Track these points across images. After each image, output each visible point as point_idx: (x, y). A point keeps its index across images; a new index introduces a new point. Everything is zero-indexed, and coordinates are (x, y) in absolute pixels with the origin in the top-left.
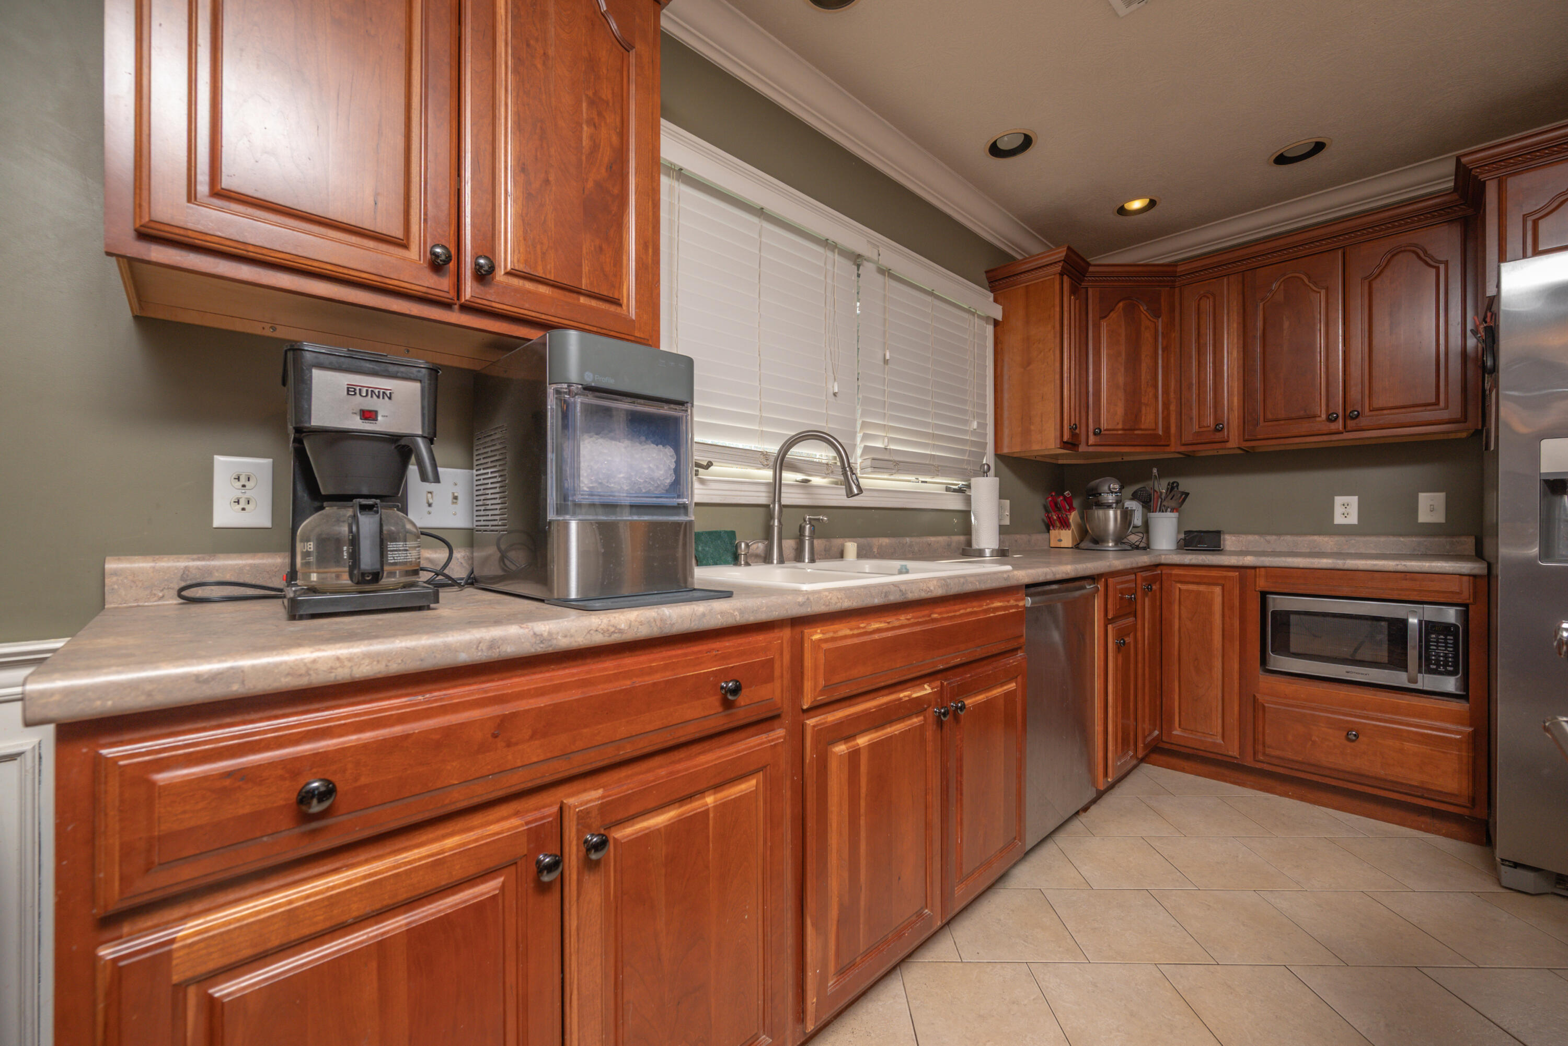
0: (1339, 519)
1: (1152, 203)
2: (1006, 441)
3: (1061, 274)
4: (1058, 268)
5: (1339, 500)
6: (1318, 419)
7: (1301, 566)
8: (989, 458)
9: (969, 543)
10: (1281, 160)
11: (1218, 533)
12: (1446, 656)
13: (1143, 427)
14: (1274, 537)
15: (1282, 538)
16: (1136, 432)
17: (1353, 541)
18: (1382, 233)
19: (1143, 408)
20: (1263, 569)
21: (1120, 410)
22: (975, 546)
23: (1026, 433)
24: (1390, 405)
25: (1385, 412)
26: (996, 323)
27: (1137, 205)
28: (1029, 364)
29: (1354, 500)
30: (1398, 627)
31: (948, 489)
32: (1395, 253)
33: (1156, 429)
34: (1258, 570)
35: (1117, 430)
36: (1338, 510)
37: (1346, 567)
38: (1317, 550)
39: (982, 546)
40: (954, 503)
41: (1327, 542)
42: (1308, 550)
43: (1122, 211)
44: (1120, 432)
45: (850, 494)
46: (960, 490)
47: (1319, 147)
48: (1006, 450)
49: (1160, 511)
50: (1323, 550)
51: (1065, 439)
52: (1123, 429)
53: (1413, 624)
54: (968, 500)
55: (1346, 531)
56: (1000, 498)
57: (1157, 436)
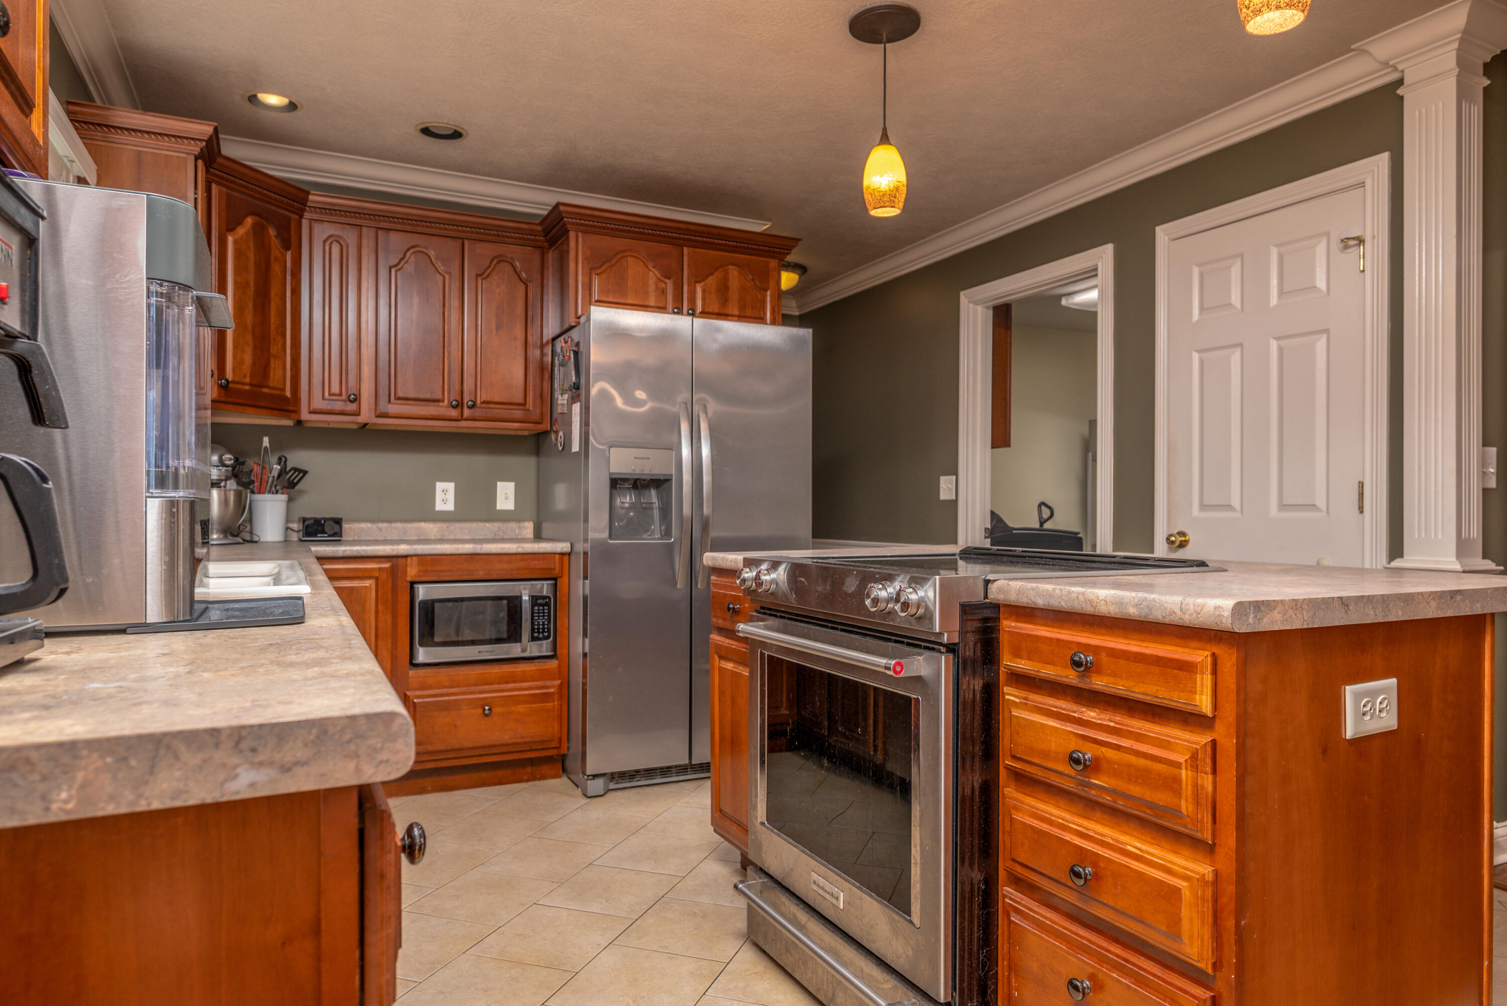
0: (440, 506)
1: (292, 106)
3: (197, 158)
4: (196, 150)
5: (440, 486)
6: (441, 404)
7: (448, 552)
10: (426, 131)
11: (338, 522)
12: (543, 625)
13: (271, 385)
14: (385, 525)
15: (393, 525)
16: (265, 390)
17: (452, 528)
18: (491, 237)
19: (272, 361)
20: (415, 559)
21: (248, 358)
24: (496, 400)
25: (492, 406)
27: (273, 100)
29: (451, 486)
30: (514, 603)
32: (500, 259)
33: (283, 390)
34: (409, 559)
35: (243, 384)
36: (439, 496)
37: (483, 551)
38: (423, 537)
41: (431, 529)
42: (416, 538)
43: (253, 99)
44: (247, 388)
47: (456, 135)
49: (269, 492)
50: (429, 537)
52: (251, 385)
53: (525, 600)
55: (444, 517)
57: (285, 399)
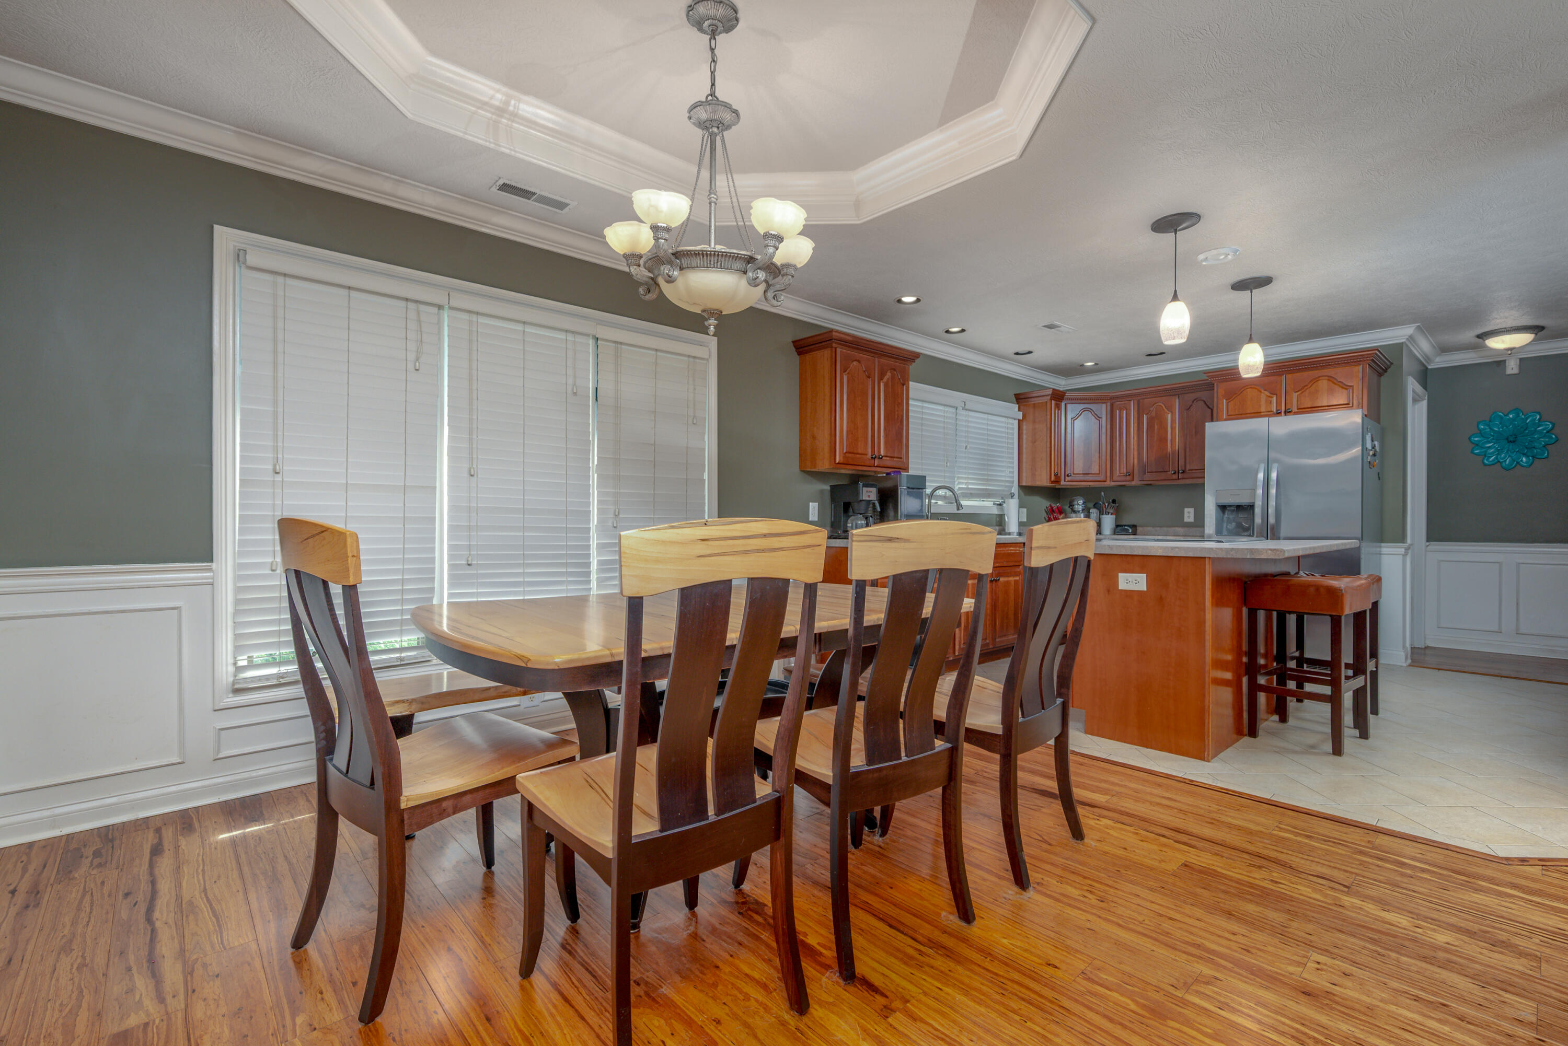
2: (1024, 479)
3: (1051, 400)
4: (1049, 397)
8: (1015, 489)
9: (1004, 530)
22: (1007, 531)
23: (1033, 475)
26: (1019, 420)
28: (1035, 442)
31: (994, 504)
35: (1079, 474)
39: (1011, 530)
40: (995, 511)
45: (958, 509)
46: (1000, 505)
48: (1024, 484)
51: (1052, 479)
52: (1083, 474)
54: (1002, 510)
56: (1020, 507)
